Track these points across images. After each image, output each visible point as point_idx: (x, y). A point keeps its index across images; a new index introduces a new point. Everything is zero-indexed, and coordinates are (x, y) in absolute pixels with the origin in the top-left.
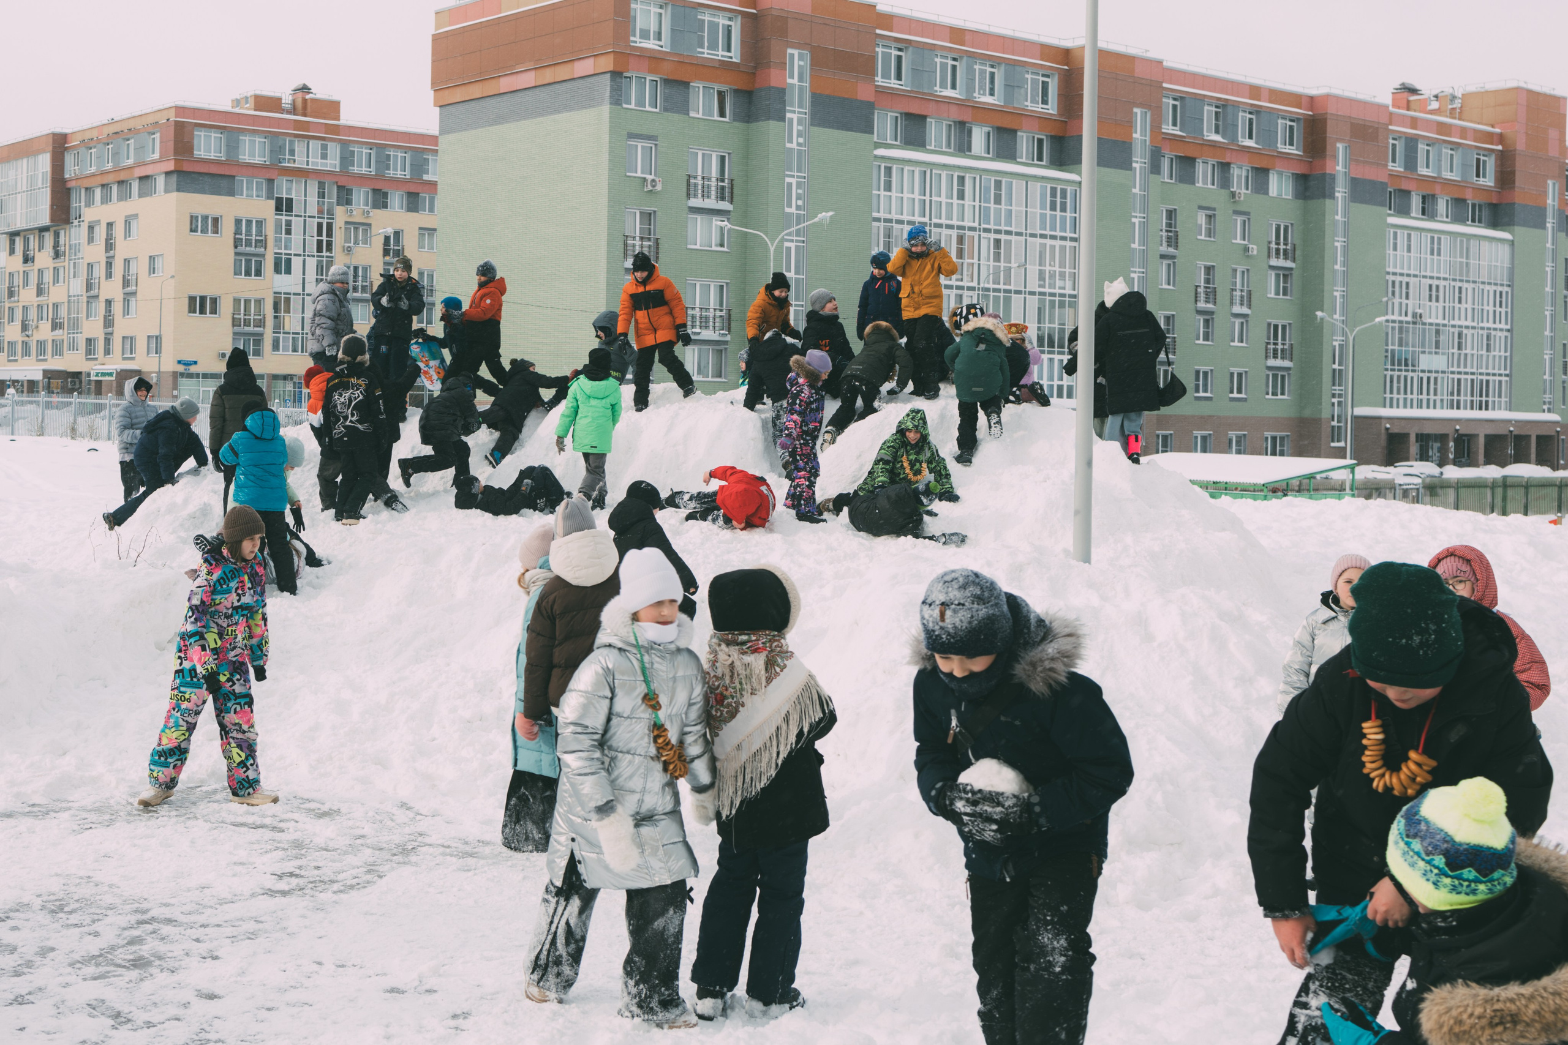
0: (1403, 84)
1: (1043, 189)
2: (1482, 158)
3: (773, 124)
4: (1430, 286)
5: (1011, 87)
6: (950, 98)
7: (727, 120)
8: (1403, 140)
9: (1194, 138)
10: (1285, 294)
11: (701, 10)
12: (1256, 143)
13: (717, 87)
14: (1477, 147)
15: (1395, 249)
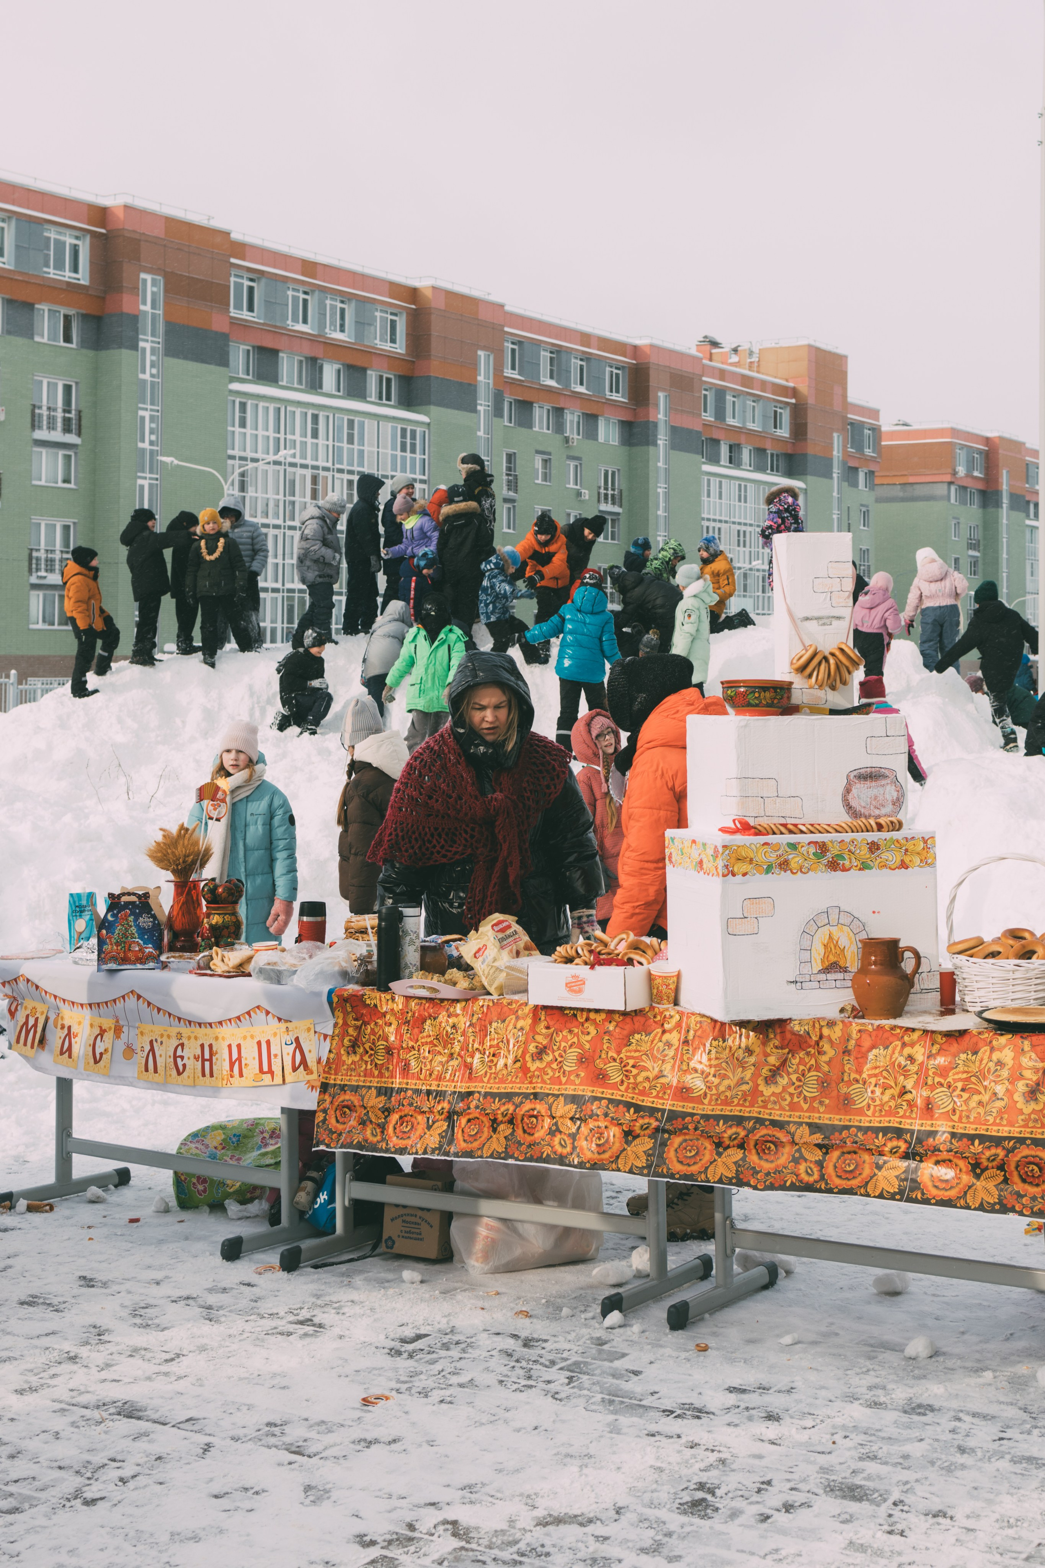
0: (706, 337)
1: (394, 429)
2: (779, 410)
3: (125, 353)
4: (739, 531)
5: (362, 324)
6: (302, 333)
7: (74, 346)
8: (713, 391)
9: (532, 383)
10: (613, 539)
11: (46, 226)
12: (587, 389)
13: (63, 311)
14: (775, 400)
15: (709, 496)
